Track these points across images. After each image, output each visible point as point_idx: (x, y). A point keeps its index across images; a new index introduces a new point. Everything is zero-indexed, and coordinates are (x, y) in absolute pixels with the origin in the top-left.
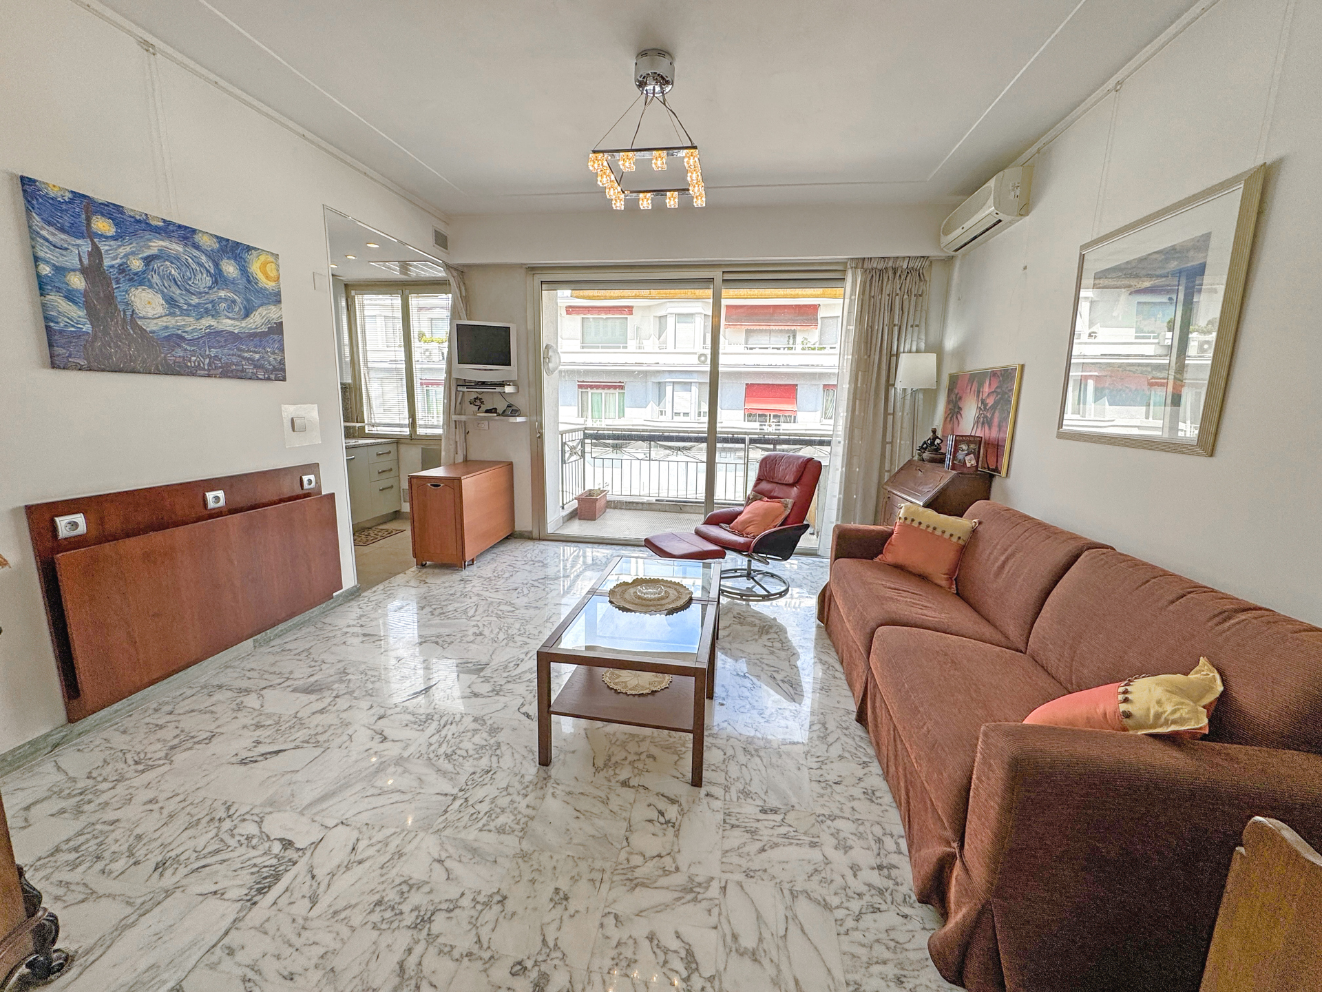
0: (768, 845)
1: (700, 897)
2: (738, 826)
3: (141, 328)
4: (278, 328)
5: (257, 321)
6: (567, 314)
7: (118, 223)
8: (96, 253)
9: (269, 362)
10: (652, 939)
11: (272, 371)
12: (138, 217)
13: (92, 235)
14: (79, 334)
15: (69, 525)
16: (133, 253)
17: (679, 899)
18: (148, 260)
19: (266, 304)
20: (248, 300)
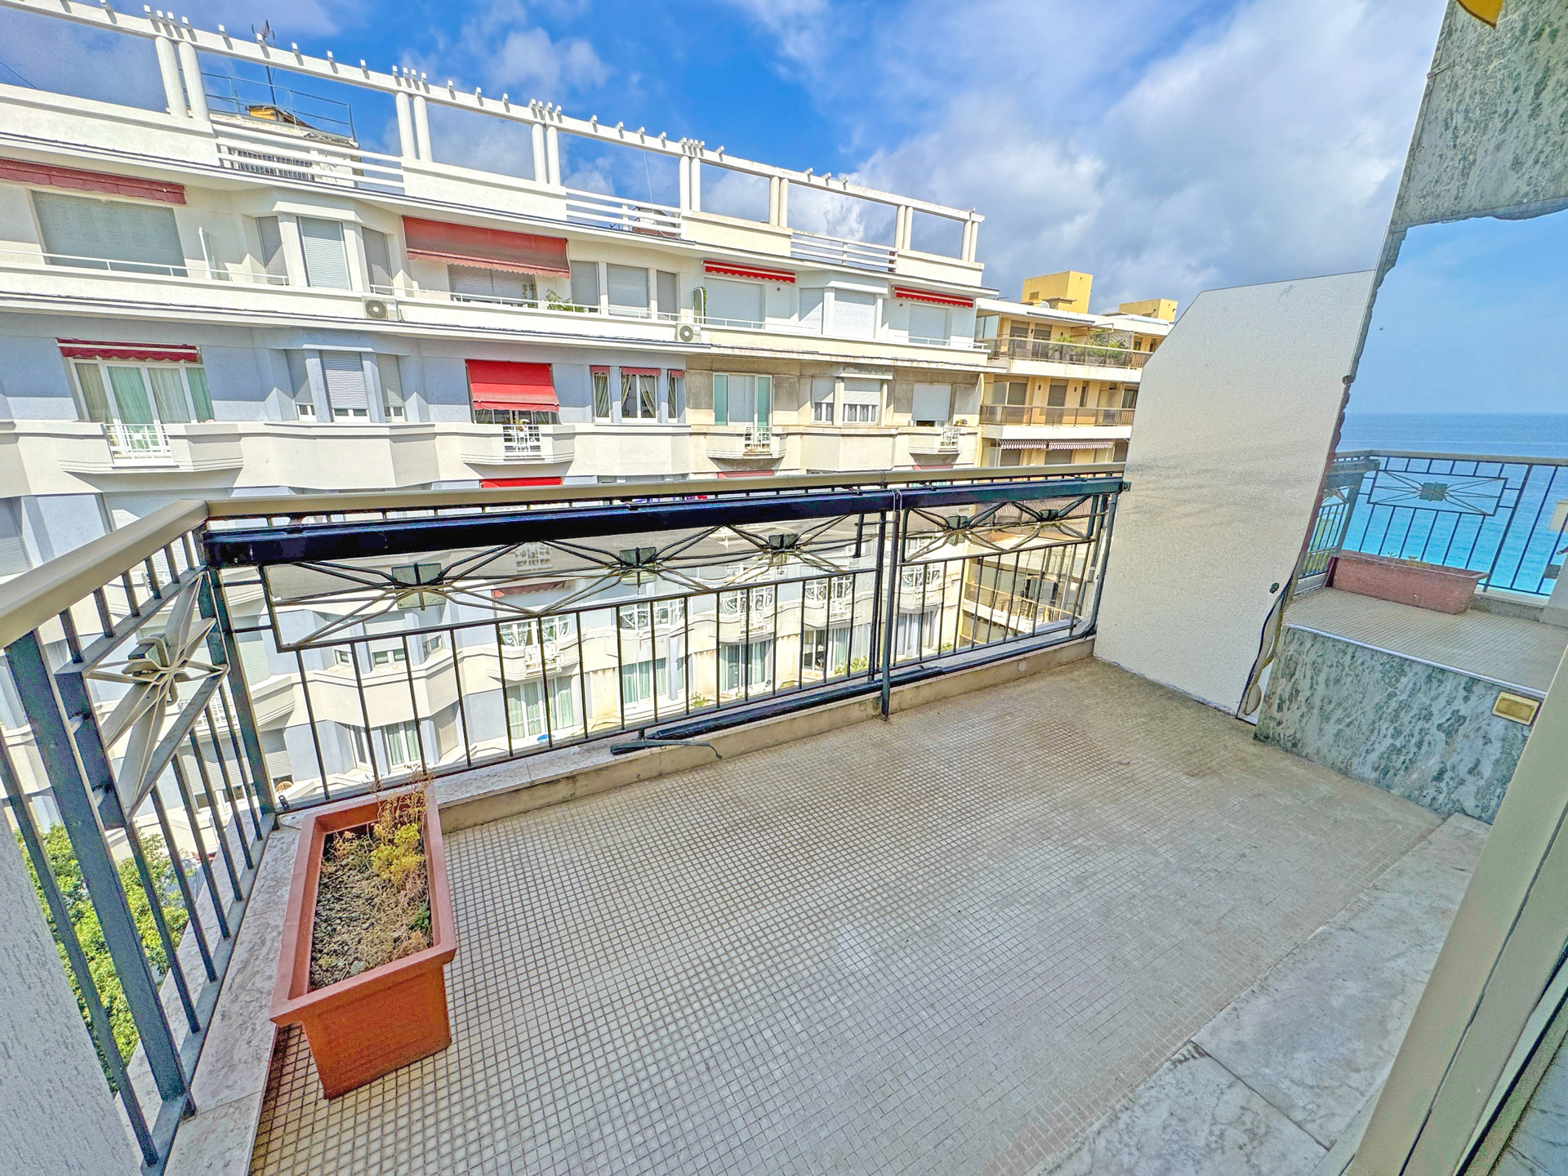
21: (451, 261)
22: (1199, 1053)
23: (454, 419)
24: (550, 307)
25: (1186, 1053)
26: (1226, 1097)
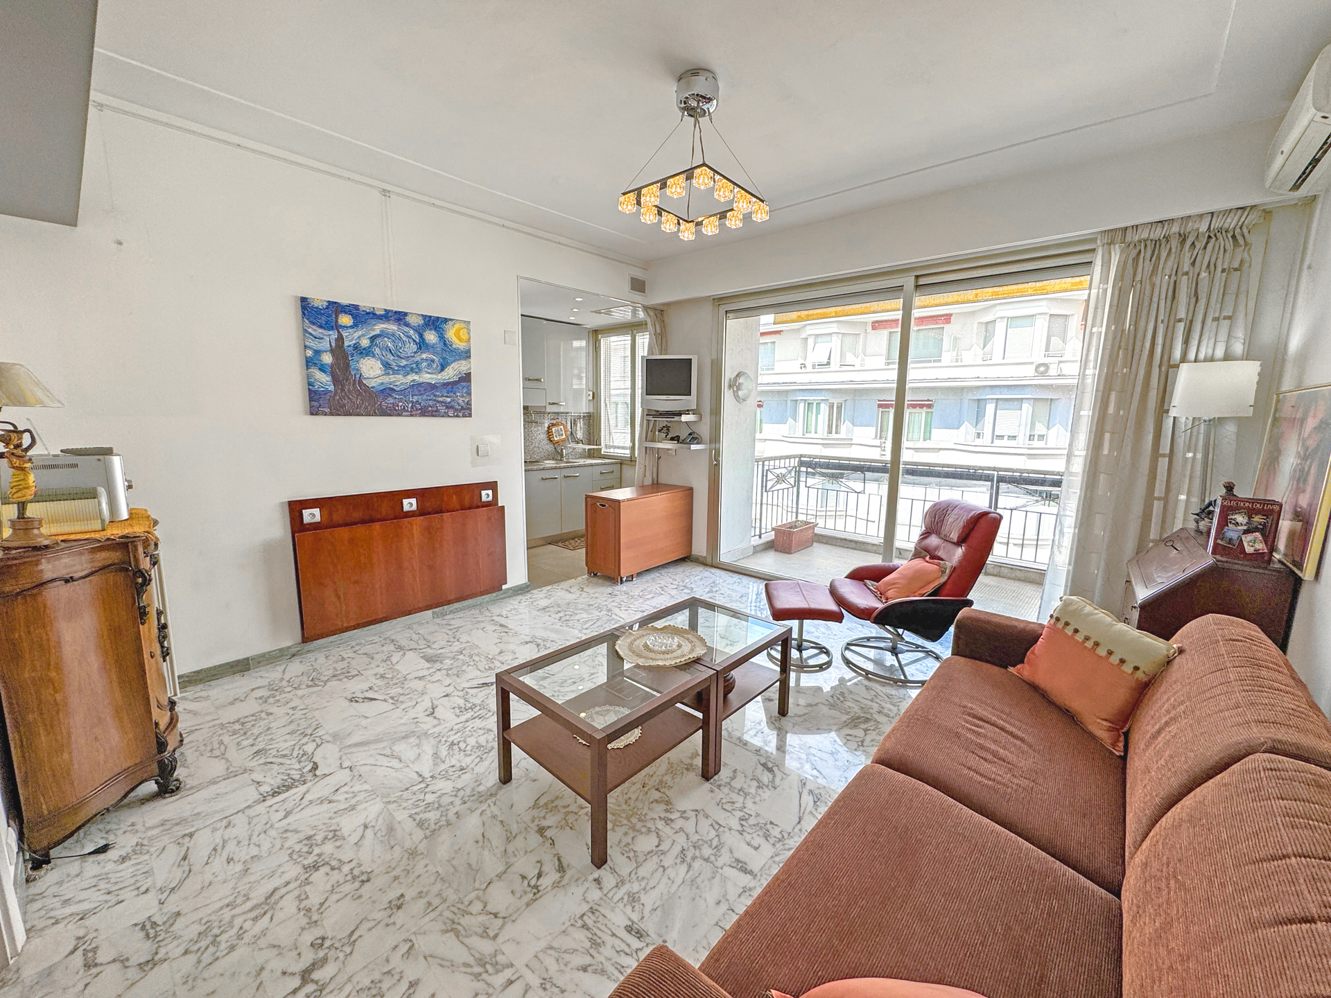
0: (594, 967)
1: (485, 976)
2: (588, 929)
3: (365, 385)
4: (467, 378)
5: (450, 373)
6: (873, 329)
7: (355, 317)
8: (340, 339)
9: (459, 404)
10: (412, 986)
11: (461, 410)
12: (368, 311)
13: (337, 327)
14: (327, 392)
15: (311, 516)
16: (363, 335)
17: (467, 965)
18: (373, 339)
19: (458, 360)
20: (444, 359)
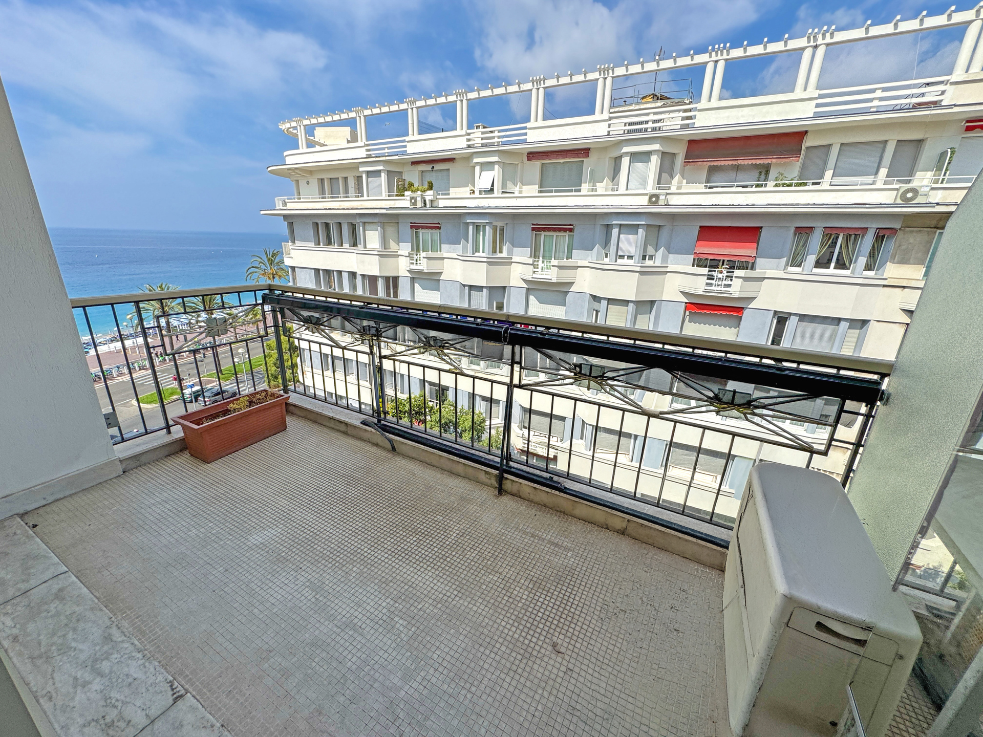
6: (528, 159)
21: (709, 164)
22: (176, 698)
23: (682, 263)
24: (776, 186)
25: (178, 689)
26: (139, 711)
